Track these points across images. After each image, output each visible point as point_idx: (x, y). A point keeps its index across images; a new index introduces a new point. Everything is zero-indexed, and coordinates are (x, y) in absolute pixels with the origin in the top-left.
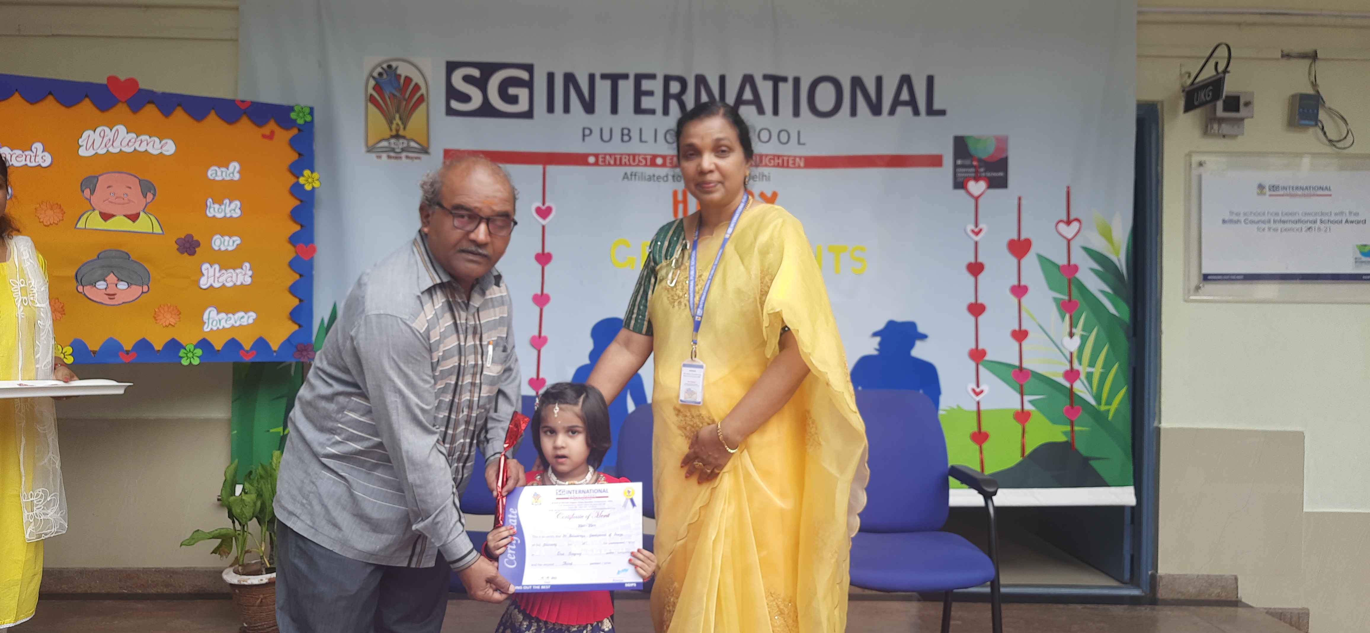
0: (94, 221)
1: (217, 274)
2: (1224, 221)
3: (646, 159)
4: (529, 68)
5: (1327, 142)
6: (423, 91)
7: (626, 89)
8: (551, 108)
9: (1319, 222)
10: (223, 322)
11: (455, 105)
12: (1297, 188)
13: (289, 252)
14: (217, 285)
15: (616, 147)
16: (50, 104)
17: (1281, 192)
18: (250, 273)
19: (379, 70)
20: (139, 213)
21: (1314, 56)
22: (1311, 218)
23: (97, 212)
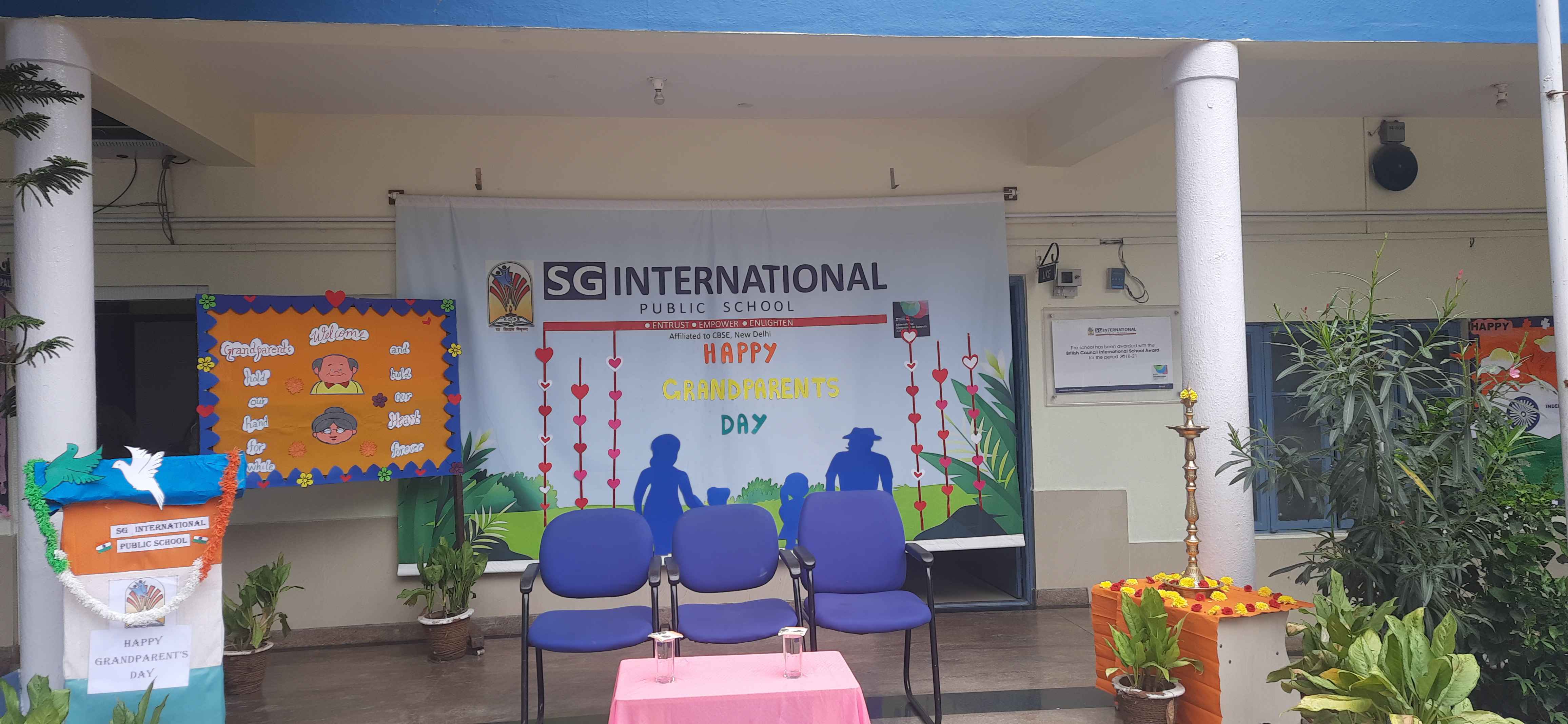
0: (322, 389)
1: (399, 419)
2: (1068, 353)
3: (685, 324)
4: (602, 265)
5: (1133, 299)
6: (528, 283)
7: (670, 277)
8: (618, 292)
9: (1128, 351)
10: (403, 451)
11: (550, 291)
12: (1114, 330)
13: (443, 401)
14: (399, 426)
15: (664, 316)
16: (290, 312)
17: (1103, 333)
18: (419, 417)
19: (497, 270)
20: (349, 382)
21: (1121, 242)
22: (1123, 349)
23: (323, 383)
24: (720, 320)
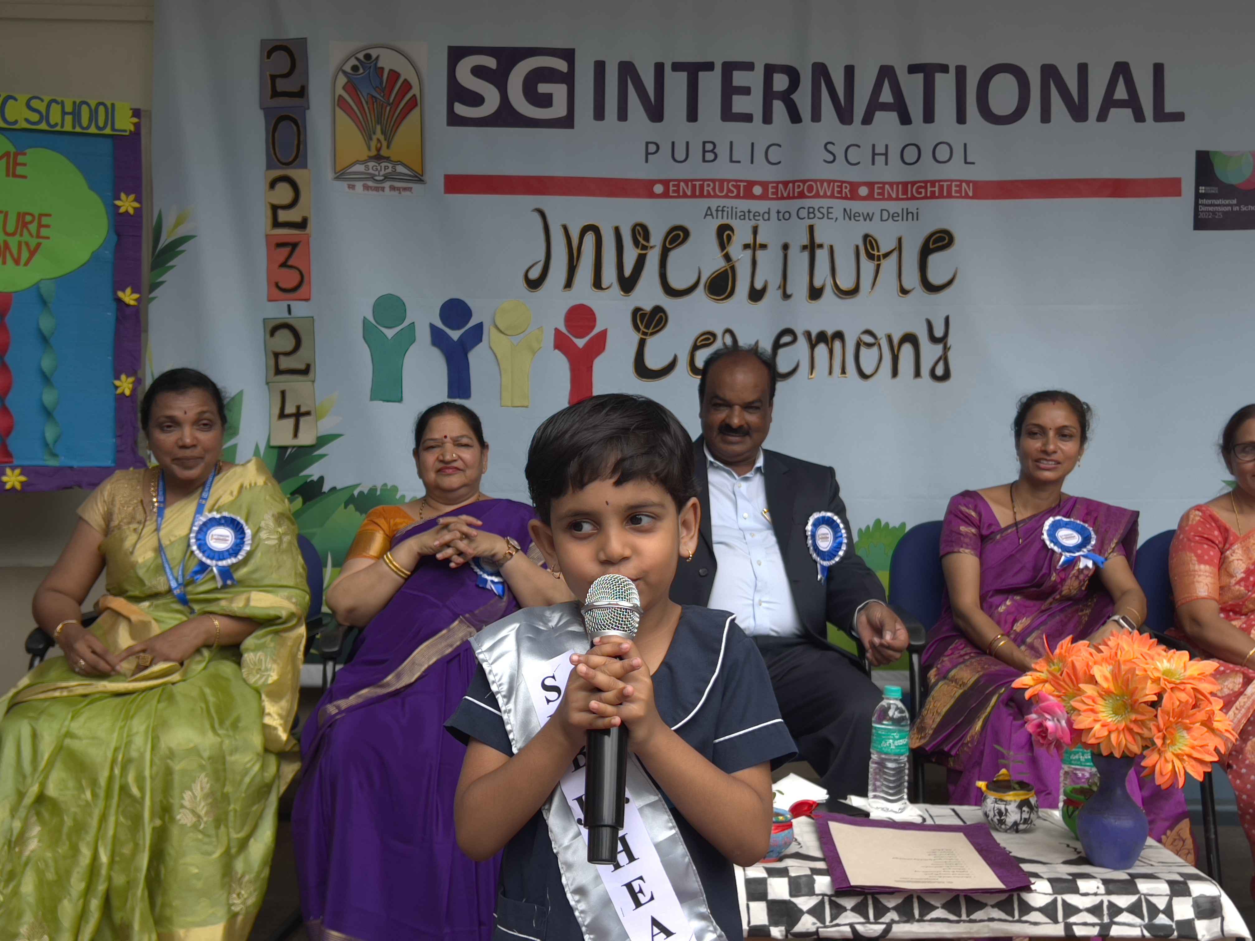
3: (738, 188)
4: (568, 55)
6: (415, 91)
7: (711, 84)
8: (599, 114)
15: (695, 170)
19: (353, 61)
24: (815, 181)
